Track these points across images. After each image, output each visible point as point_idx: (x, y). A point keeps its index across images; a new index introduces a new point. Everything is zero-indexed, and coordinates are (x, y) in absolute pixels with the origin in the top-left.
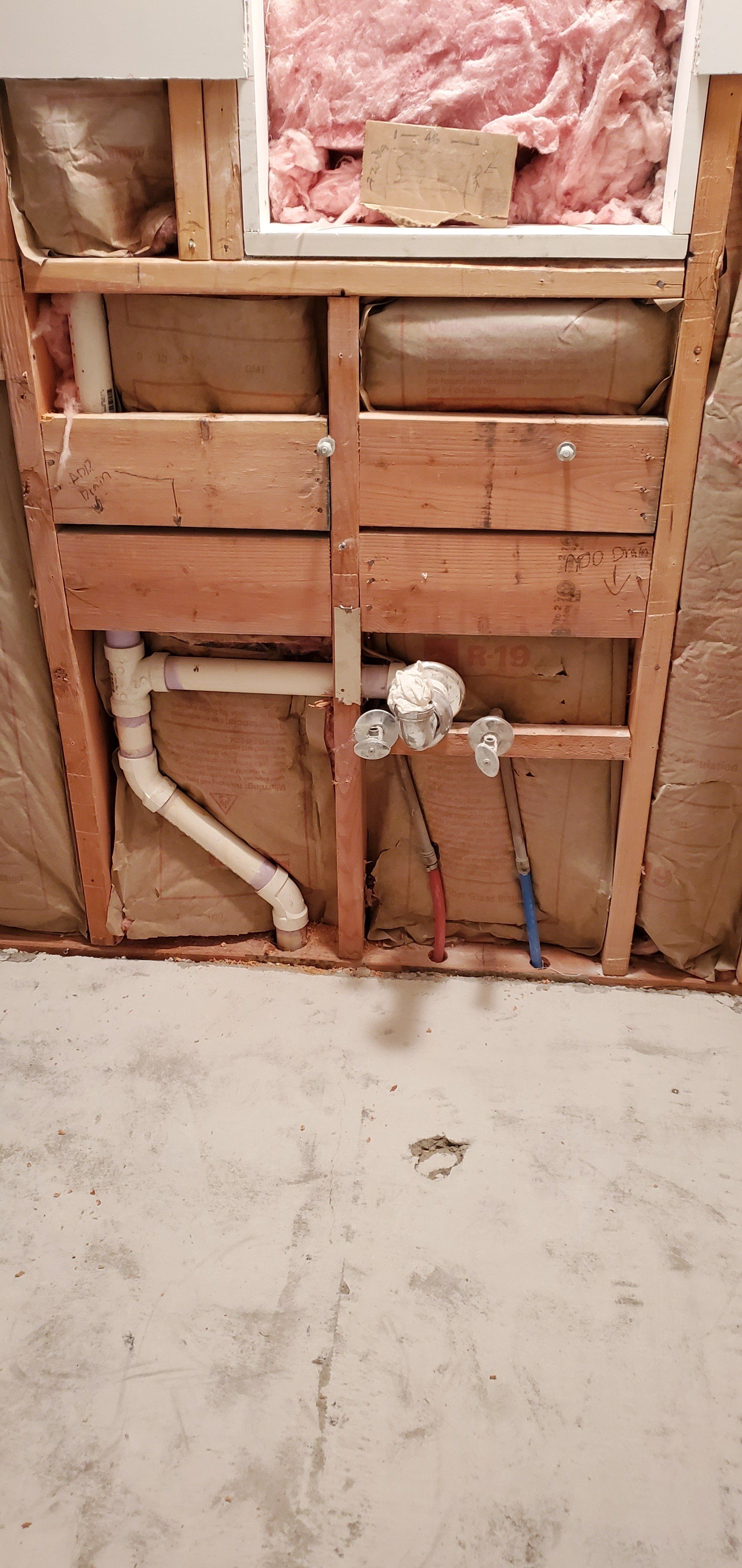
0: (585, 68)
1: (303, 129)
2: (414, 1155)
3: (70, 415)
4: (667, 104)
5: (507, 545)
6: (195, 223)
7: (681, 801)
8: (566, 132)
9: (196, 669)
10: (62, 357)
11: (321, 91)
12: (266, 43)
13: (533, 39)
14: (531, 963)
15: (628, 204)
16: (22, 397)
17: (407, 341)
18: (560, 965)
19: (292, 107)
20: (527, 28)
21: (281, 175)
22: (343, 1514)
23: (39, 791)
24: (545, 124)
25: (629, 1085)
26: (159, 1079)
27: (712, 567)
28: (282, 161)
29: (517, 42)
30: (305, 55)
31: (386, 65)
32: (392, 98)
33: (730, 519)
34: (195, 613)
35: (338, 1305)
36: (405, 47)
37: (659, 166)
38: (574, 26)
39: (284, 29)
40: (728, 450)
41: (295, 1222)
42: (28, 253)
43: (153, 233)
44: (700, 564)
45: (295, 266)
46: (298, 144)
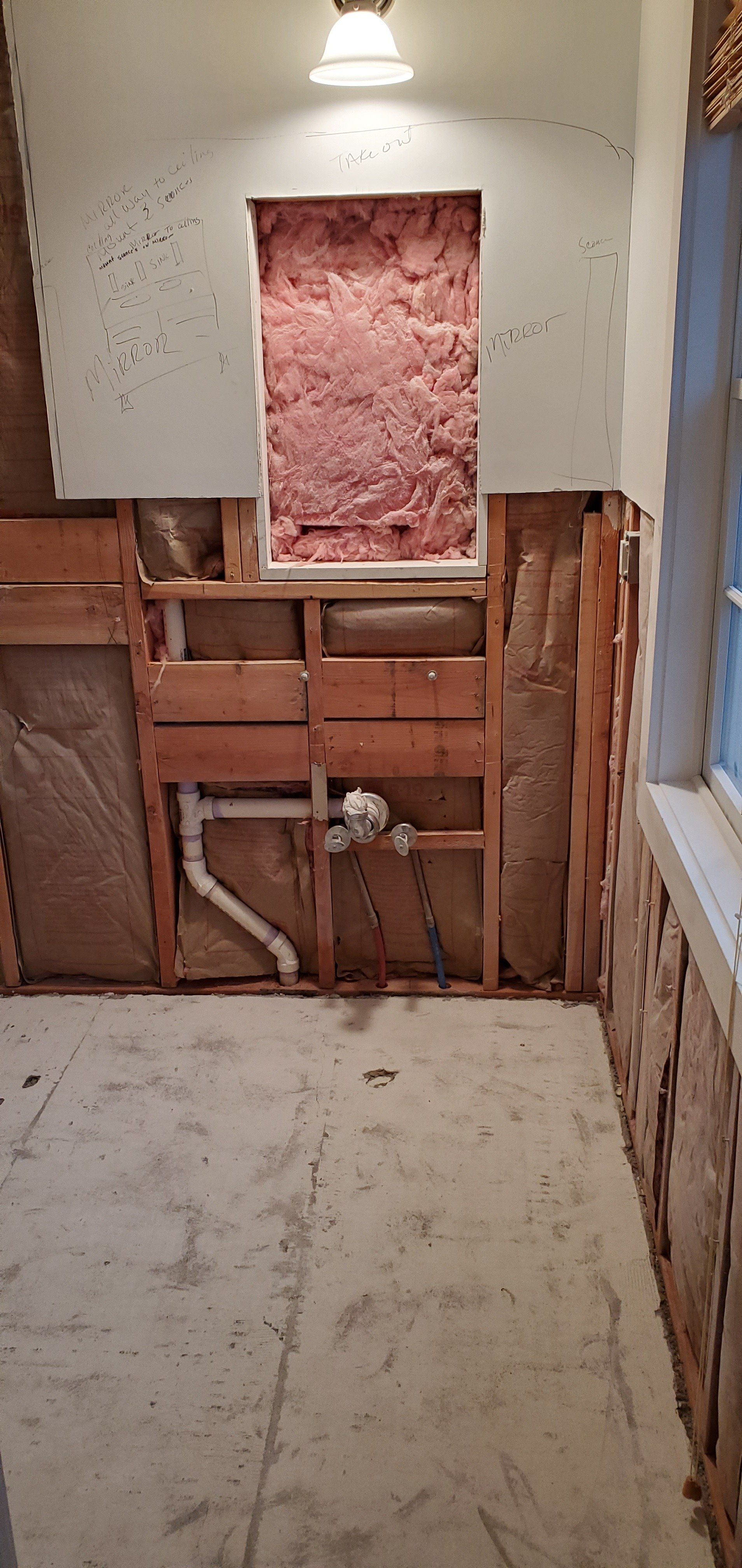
0: (429, 487)
1: (289, 516)
2: (365, 1078)
3: (164, 662)
4: (473, 502)
5: (406, 726)
6: (234, 564)
7: (516, 872)
8: (423, 517)
9: (231, 805)
10: (159, 632)
11: (297, 499)
12: (269, 477)
13: (402, 476)
14: (440, 986)
15: (458, 549)
16: (138, 654)
17: (346, 621)
18: (456, 987)
19: (283, 505)
20: (399, 471)
21: (278, 538)
22: (327, 1218)
23: (134, 883)
24: (411, 515)
25: (495, 1043)
26: (211, 1050)
27: (516, 735)
28: (278, 531)
29: (396, 477)
30: (289, 483)
31: (330, 487)
32: (334, 502)
33: (524, 708)
34: (232, 770)
35: (322, 1141)
36: (339, 479)
37: (473, 530)
38: (422, 470)
39: (278, 471)
40: (518, 672)
41: (296, 1109)
42: (144, 579)
43: (211, 569)
44: (511, 733)
45: (285, 584)
46: (286, 523)
